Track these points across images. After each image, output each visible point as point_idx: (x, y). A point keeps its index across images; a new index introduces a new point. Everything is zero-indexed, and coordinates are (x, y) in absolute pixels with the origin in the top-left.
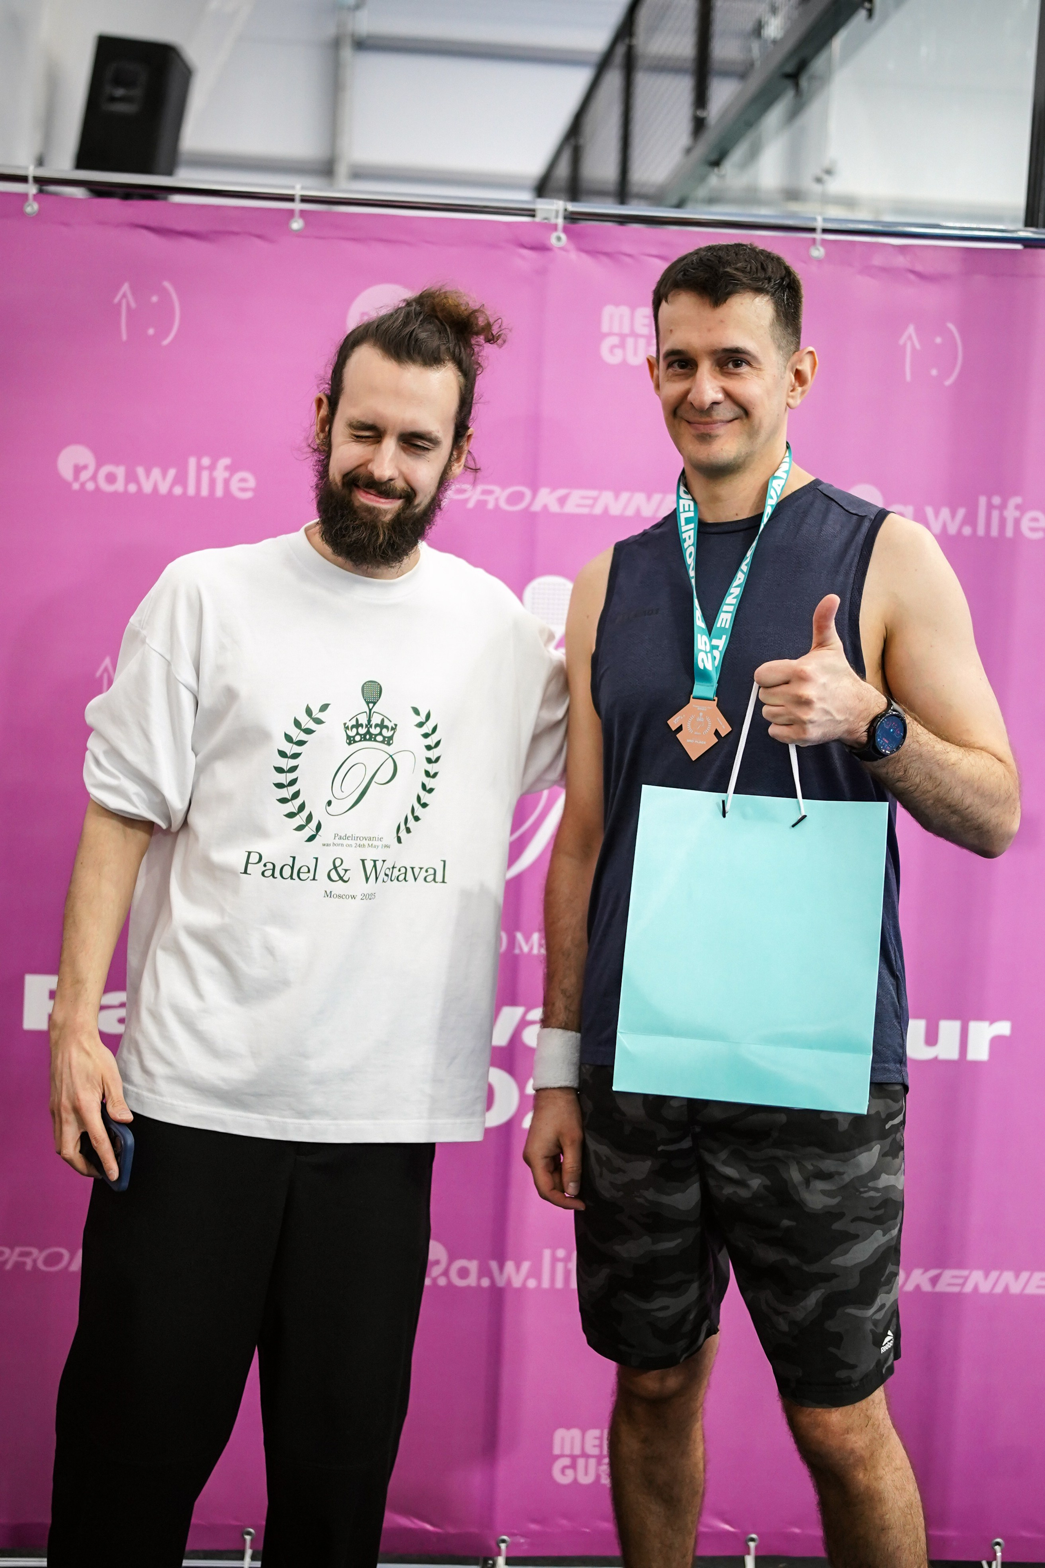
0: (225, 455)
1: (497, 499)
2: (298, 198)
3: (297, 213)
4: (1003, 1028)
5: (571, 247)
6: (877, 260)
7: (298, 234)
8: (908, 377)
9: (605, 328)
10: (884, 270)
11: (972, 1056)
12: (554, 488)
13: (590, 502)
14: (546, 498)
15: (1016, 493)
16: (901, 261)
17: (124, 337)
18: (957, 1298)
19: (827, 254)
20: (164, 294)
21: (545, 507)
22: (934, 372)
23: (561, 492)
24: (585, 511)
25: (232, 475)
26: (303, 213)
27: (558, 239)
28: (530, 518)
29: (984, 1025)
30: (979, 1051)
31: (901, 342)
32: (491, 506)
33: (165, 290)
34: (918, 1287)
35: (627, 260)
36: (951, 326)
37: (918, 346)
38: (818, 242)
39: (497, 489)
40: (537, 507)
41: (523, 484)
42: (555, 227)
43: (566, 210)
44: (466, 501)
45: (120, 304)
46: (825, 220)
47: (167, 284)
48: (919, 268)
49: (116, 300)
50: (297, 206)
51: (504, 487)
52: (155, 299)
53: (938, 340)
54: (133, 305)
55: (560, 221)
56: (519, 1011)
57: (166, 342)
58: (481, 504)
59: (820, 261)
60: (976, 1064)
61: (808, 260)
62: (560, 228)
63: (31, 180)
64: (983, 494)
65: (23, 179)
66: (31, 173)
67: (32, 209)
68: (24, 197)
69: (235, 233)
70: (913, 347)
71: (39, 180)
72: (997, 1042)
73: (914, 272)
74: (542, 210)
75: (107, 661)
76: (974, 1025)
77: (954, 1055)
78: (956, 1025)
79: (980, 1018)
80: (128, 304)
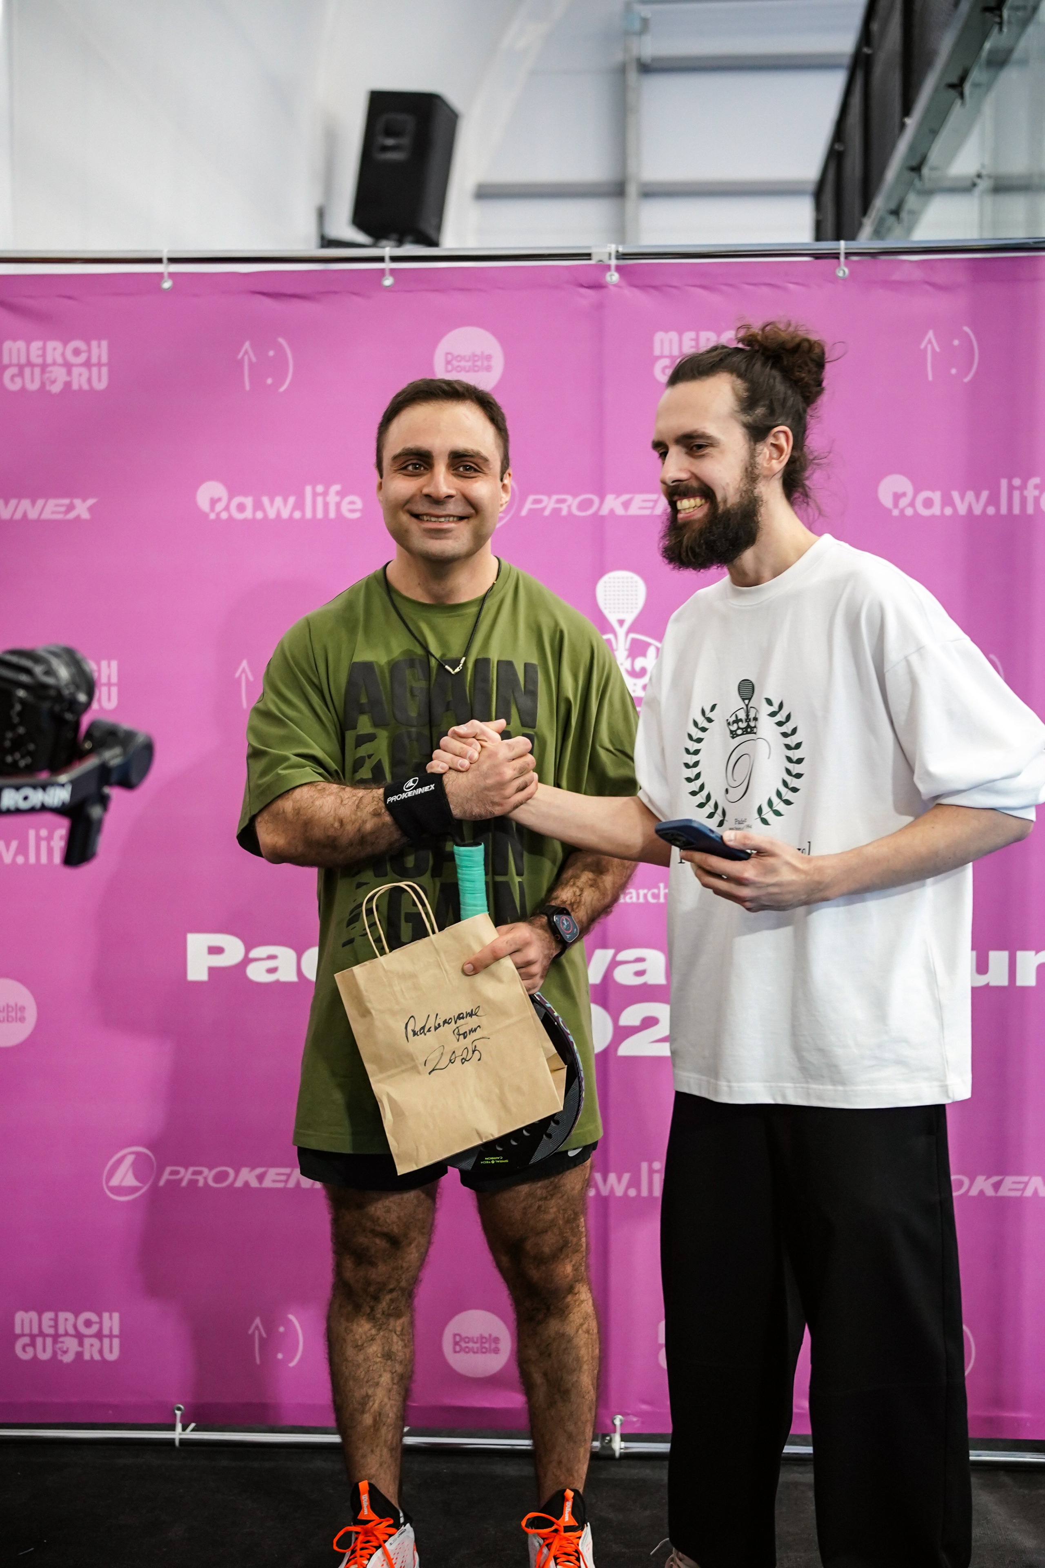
0: (336, 482)
1: (569, 507)
2: (387, 259)
3: (387, 272)
5: (623, 283)
6: (896, 276)
7: (388, 289)
8: (930, 378)
9: (657, 352)
10: (902, 283)
11: (1020, 982)
12: (619, 494)
13: (651, 504)
14: (613, 503)
16: (917, 275)
17: (247, 387)
18: (1020, 1200)
19: (852, 273)
20: (279, 349)
21: (612, 511)
22: (953, 371)
23: (625, 497)
24: (647, 512)
25: (342, 498)
26: (393, 271)
27: (613, 277)
28: (599, 521)
29: (1031, 954)
30: (1027, 978)
31: (922, 346)
32: (564, 512)
33: (280, 345)
34: (982, 1192)
35: (674, 291)
36: (966, 329)
37: (938, 349)
38: (842, 263)
39: (569, 498)
40: (604, 511)
41: (592, 493)
42: (608, 268)
43: (618, 252)
44: (544, 509)
45: (243, 359)
47: (281, 340)
48: (935, 279)
49: (240, 356)
50: (387, 265)
51: (575, 496)
52: (271, 353)
54: (254, 359)
55: (613, 262)
56: (610, 952)
57: (282, 389)
58: (556, 511)
59: (844, 280)
60: (1024, 989)
61: (834, 279)
62: (613, 268)
63: (165, 260)
64: (1004, 477)
65: (159, 261)
66: (165, 255)
67: (167, 285)
68: (160, 275)
69: (335, 293)
70: (933, 350)
71: (172, 260)
72: (1042, 968)
73: (931, 284)
74: (595, 253)
75: (244, 664)
76: (1020, 955)
77: (1004, 982)
78: (1004, 955)
79: (1025, 948)
80: (250, 359)
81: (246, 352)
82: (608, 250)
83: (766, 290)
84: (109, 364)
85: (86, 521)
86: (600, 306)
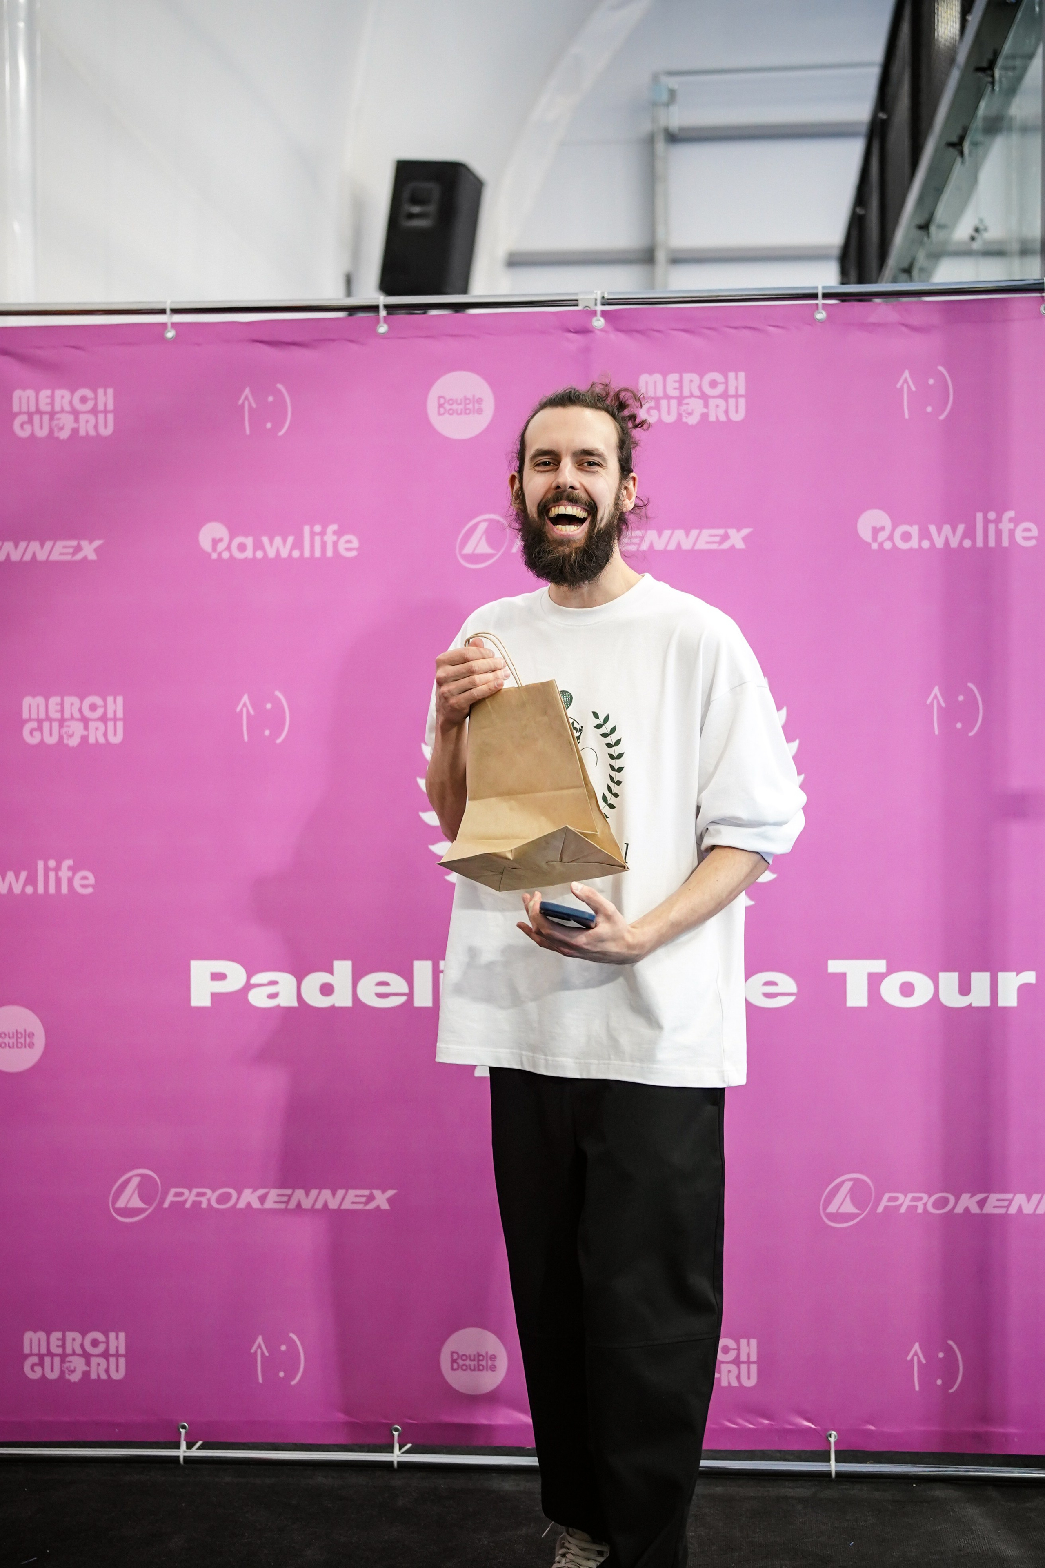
0: (333, 522)
2: (382, 307)
3: (382, 319)
4: (1029, 977)
5: (609, 328)
6: (873, 319)
7: (383, 336)
8: (907, 416)
10: (878, 325)
11: (1001, 1003)
15: (1006, 509)
16: (893, 317)
17: (248, 432)
18: (1003, 1219)
19: (829, 316)
20: (278, 393)
22: (929, 409)
26: (387, 319)
27: (599, 322)
29: (1012, 975)
30: (1008, 998)
31: (899, 386)
33: (279, 391)
35: (656, 334)
36: (941, 368)
37: (914, 389)
38: (820, 307)
42: (594, 313)
43: (603, 298)
45: (243, 404)
46: (826, 287)
47: (280, 386)
48: (908, 321)
49: (240, 402)
50: (382, 313)
52: (271, 399)
54: (254, 405)
55: (599, 308)
59: (822, 322)
60: (1006, 1009)
61: (813, 322)
62: (599, 313)
63: (168, 311)
64: (980, 511)
65: (163, 312)
66: (168, 308)
67: (170, 334)
68: (164, 325)
69: (333, 340)
71: (175, 311)
72: (1023, 989)
73: (906, 326)
74: (582, 299)
75: (245, 698)
76: (1001, 975)
77: (987, 1003)
78: (987, 976)
79: (1005, 969)
80: (250, 405)
81: (246, 398)
82: (593, 296)
83: (747, 333)
84: (115, 411)
85: (93, 562)
86: (586, 350)
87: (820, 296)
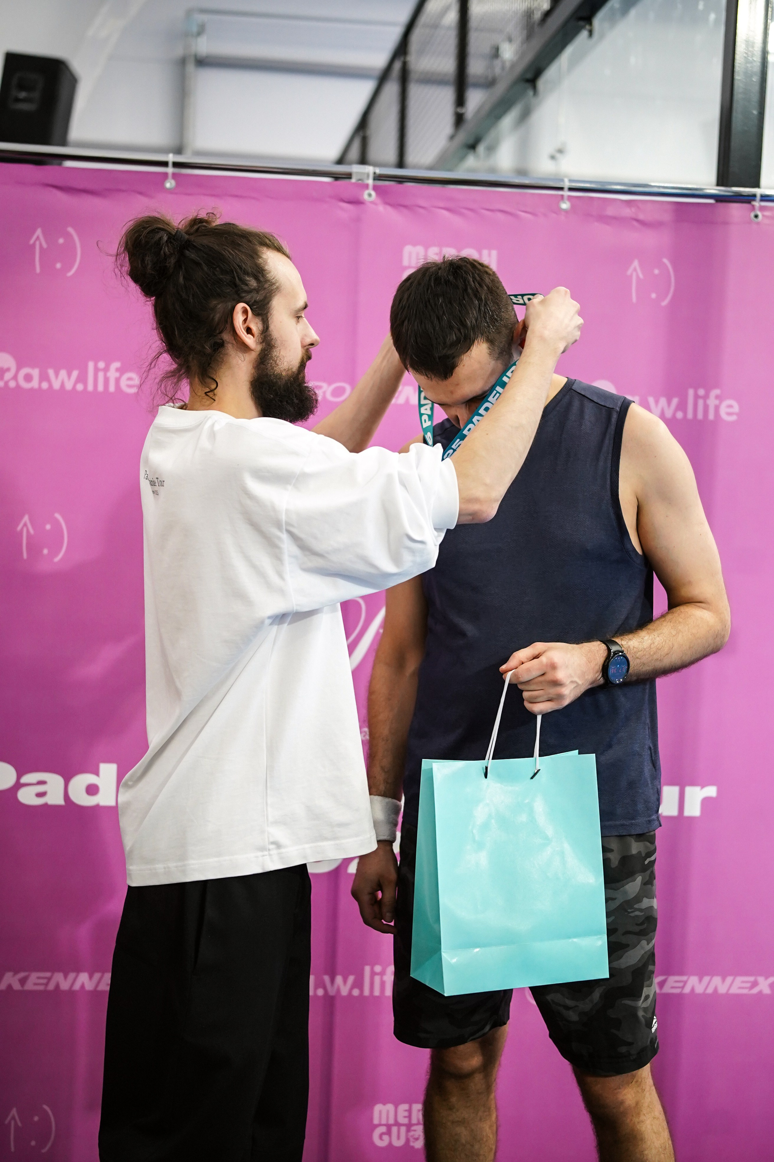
1: (324, 393)
3: (170, 176)
5: (379, 201)
6: (610, 211)
7: (170, 191)
8: (634, 299)
10: (615, 218)
11: (687, 813)
15: (716, 386)
16: (627, 212)
17: (38, 270)
19: (573, 206)
20: (68, 236)
22: (654, 296)
26: (174, 175)
27: (369, 195)
29: (697, 789)
30: (693, 809)
31: (629, 273)
33: (69, 234)
35: (421, 211)
36: (665, 261)
37: (641, 276)
38: (565, 198)
41: (344, 381)
42: (367, 186)
43: (375, 173)
45: (34, 244)
46: (571, 181)
47: (70, 230)
48: (641, 217)
49: (32, 242)
50: (170, 170)
51: (330, 383)
52: (61, 241)
53: (656, 272)
54: (45, 245)
55: (370, 182)
59: (566, 212)
60: (691, 819)
61: (558, 211)
62: (372, 187)
69: (123, 191)
70: (638, 276)
72: (706, 802)
73: (637, 220)
74: (357, 173)
75: (26, 518)
76: (688, 789)
77: (674, 812)
78: (676, 789)
79: (693, 784)
80: (41, 245)
82: (367, 172)
83: (500, 215)
87: (566, 189)
